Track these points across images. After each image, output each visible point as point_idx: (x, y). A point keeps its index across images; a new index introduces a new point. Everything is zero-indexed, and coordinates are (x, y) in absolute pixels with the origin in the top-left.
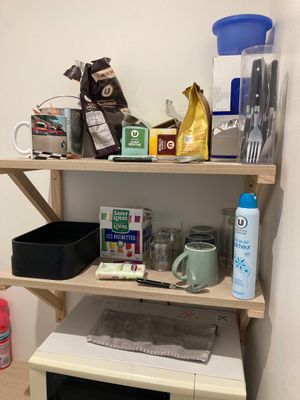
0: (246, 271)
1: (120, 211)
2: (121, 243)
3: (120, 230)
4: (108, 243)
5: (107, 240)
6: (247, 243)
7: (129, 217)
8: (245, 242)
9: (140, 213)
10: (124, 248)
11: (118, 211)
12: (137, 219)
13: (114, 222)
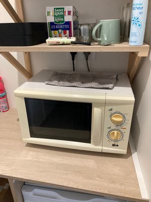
0: (139, 25)
1: (58, 9)
2: (60, 31)
3: (59, 22)
4: (52, 31)
5: (52, 30)
6: (141, 4)
7: (64, 12)
8: (140, 4)
9: (71, 8)
10: (63, 34)
11: (57, 9)
12: (69, 13)
13: (55, 16)
